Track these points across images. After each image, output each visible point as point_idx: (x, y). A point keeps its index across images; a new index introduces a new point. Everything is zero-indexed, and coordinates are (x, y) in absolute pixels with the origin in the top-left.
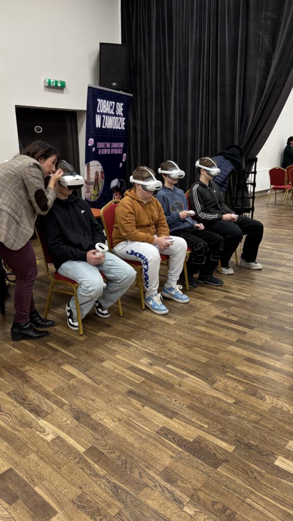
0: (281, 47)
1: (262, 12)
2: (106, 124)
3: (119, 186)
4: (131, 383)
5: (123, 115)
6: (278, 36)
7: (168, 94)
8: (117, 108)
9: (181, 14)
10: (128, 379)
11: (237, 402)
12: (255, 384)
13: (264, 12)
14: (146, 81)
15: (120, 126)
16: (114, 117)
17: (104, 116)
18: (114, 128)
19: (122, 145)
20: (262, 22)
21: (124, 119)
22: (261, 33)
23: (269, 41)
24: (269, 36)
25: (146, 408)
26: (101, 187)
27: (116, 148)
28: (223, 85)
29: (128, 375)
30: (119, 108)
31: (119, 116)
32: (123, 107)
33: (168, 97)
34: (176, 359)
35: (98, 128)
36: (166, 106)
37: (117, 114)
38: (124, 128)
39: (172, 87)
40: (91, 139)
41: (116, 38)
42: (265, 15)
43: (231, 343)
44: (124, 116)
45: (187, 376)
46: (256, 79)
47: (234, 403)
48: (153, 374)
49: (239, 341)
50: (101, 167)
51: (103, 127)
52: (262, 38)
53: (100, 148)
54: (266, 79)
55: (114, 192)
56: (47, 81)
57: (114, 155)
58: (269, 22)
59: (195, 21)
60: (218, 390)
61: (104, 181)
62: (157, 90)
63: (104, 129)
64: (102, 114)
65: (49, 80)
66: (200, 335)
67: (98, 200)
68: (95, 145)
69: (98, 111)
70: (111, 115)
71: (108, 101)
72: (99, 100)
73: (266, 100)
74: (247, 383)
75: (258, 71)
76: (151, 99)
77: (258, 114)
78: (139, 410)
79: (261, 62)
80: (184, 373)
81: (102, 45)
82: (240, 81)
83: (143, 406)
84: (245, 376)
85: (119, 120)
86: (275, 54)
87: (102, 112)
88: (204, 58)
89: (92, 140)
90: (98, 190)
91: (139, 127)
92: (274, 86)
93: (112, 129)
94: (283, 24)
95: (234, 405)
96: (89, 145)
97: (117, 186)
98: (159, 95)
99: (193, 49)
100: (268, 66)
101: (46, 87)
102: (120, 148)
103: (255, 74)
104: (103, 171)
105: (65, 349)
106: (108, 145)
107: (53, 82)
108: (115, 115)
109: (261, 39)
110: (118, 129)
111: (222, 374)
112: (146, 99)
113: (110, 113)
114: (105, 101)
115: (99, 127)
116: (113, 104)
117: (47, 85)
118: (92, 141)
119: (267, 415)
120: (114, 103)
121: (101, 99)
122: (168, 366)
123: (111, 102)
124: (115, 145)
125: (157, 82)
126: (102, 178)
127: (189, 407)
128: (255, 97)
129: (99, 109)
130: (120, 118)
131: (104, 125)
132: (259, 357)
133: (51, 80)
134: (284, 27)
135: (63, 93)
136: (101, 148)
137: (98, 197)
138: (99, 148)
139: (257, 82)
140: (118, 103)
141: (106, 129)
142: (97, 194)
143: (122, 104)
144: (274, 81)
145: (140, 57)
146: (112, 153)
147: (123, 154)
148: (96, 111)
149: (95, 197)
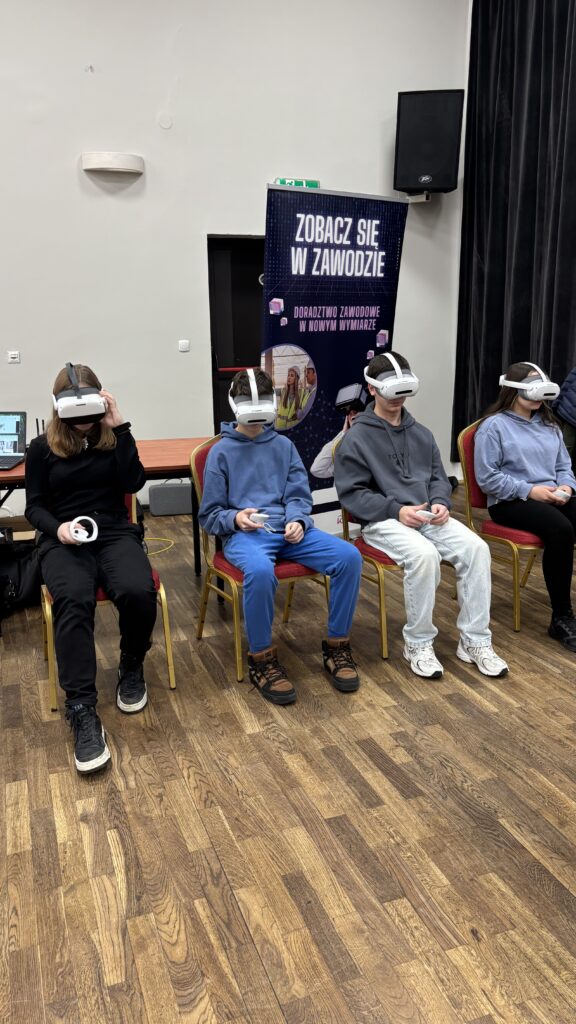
2: (323, 267)
3: (363, 400)
5: (379, 246)
8: (360, 230)
12: (222, 958)
15: (370, 270)
16: (351, 252)
17: (317, 250)
18: (349, 274)
19: (374, 311)
21: (383, 253)
26: (306, 400)
30: (366, 231)
31: (365, 248)
32: (378, 228)
34: (145, 821)
35: (298, 275)
37: (360, 243)
38: (381, 275)
40: (275, 300)
43: (309, 822)
44: (381, 248)
45: (111, 874)
47: (113, 989)
48: (60, 840)
51: (315, 273)
53: (303, 319)
55: (348, 413)
60: (125, 935)
61: (315, 389)
63: (319, 277)
64: (311, 246)
67: (295, 428)
68: (287, 313)
69: (298, 239)
70: (341, 247)
71: (330, 218)
72: (298, 215)
74: (208, 945)
80: (118, 862)
84: (228, 925)
85: (366, 257)
87: (309, 240)
89: (281, 301)
90: (297, 407)
93: (343, 278)
95: (106, 991)
96: (272, 312)
97: (357, 400)
102: (369, 318)
104: (312, 366)
106: (330, 311)
108: (354, 246)
110: (362, 277)
113: (338, 242)
114: (320, 217)
115: (302, 272)
116: (346, 224)
118: (279, 303)
120: (350, 220)
121: (306, 214)
122: (111, 833)
123: (339, 219)
124: (352, 311)
126: (311, 383)
129: (302, 235)
131: (319, 268)
136: (308, 320)
137: (297, 422)
138: (299, 319)
140: (362, 221)
142: (294, 417)
143: (378, 222)
147: (377, 331)
148: (294, 237)
149: (287, 421)
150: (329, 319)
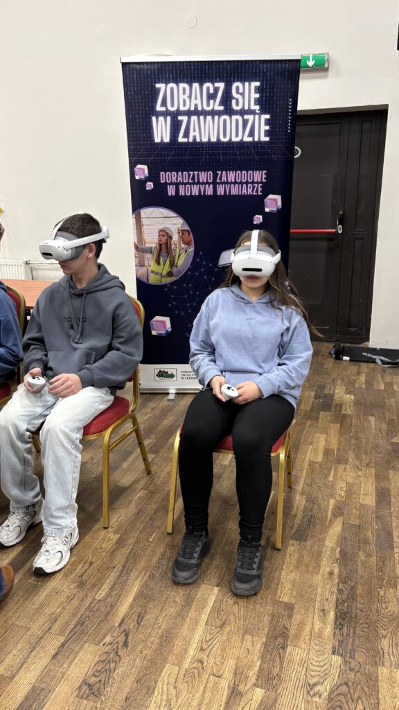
2: (192, 134)
5: (262, 108)
8: (236, 96)
15: (252, 134)
16: (225, 117)
17: (184, 119)
18: (225, 140)
19: (259, 175)
21: (265, 116)
26: (182, 259)
30: (243, 94)
31: (243, 112)
32: (258, 90)
35: (162, 143)
37: (237, 108)
38: (265, 139)
40: (139, 166)
44: (263, 111)
51: (181, 139)
53: (171, 184)
57: (228, 198)
61: (192, 249)
64: (175, 115)
68: (155, 178)
69: (159, 108)
70: (213, 113)
71: (196, 85)
72: (158, 86)
85: (245, 123)
87: (173, 109)
89: (145, 167)
90: (172, 264)
93: (219, 142)
96: (137, 178)
102: (254, 183)
104: (187, 228)
106: (203, 176)
108: (229, 111)
110: (241, 142)
113: (209, 109)
114: (184, 85)
115: (167, 140)
116: (216, 90)
118: (143, 169)
120: (221, 85)
121: (167, 82)
123: (209, 85)
124: (231, 176)
126: (188, 243)
129: (164, 103)
130: (250, 117)
131: (186, 135)
136: (177, 185)
137: (174, 278)
138: (166, 184)
140: (237, 84)
141: (195, 145)
142: (170, 274)
143: (258, 84)
146: (220, 193)
147: (265, 194)
148: (154, 107)
149: (162, 276)
150: (203, 183)
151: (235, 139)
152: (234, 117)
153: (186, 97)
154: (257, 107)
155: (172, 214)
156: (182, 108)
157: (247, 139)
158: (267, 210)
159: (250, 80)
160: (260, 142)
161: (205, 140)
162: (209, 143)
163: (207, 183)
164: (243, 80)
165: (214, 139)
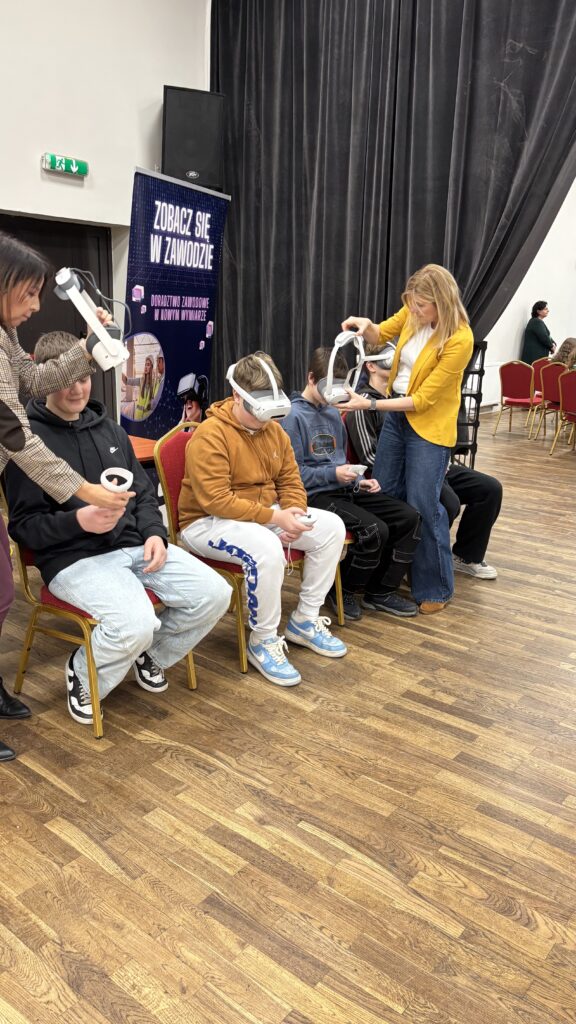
0: (543, 114)
1: (506, 42)
2: (173, 256)
3: (196, 390)
4: (214, 876)
5: (210, 239)
6: (538, 92)
7: (303, 201)
8: (198, 224)
9: (336, 37)
10: (207, 862)
11: (470, 935)
12: (507, 881)
13: (510, 41)
14: (258, 173)
15: (203, 263)
16: (191, 243)
17: (168, 239)
18: (189, 265)
19: (205, 302)
20: (507, 60)
21: (212, 247)
22: (502, 84)
23: (518, 102)
24: (519, 92)
25: (251, 950)
26: (157, 390)
27: (191, 309)
28: (420, 189)
29: (206, 852)
30: (201, 223)
31: (201, 240)
32: (210, 221)
33: (304, 207)
34: (319, 806)
35: (155, 264)
36: (299, 225)
37: (197, 235)
38: (210, 268)
39: (312, 188)
40: (137, 287)
41: (200, 79)
42: (513, 48)
43: (444, 764)
44: (212, 241)
45: (347, 856)
46: (488, 179)
47: (463, 936)
48: (267, 848)
49: (463, 758)
50: (158, 348)
51: (166, 262)
52: (505, 94)
53: (157, 308)
54: (511, 182)
55: (185, 403)
56: (49, 160)
57: (187, 323)
58: (521, 61)
59: (365, 52)
60: (420, 895)
61: (163, 378)
62: (281, 191)
63: (168, 266)
64: (164, 234)
65: (53, 159)
66: (373, 741)
67: (150, 418)
68: (147, 301)
69: (156, 227)
70: (184, 238)
71: (178, 208)
72: (157, 203)
73: (509, 224)
74: (489, 878)
75: (494, 162)
76: (269, 210)
77: (493, 249)
78: (232, 957)
79: (500, 144)
80: (341, 845)
81: (168, 90)
82: (456, 181)
83: (242, 945)
84: (484, 857)
85: (201, 248)
86: (531, 130)
87: (163, 229)
88: (381, 131)
89: (142, 288)
90: (151, 397)
91: (241, 267)
92: (526, 196)
93: (185, 268)
94: (548, 68)
95: (462, 941)
96: (134, 299)
97: (192, 390)
98: (284, 202)
99: (360, 111)
100: (517, 153)
101: (46, 171)
102: (202, 309)
103: (487, 168)
104: (162, 356)
105: (60, 776)
106: (176, 300)
107: (61, 162)
108: (193, 238)
109: (502, 98)
110: (197, 269)
111: (428, 849)
112: (258, 209)
113: (182, 233)
114: (171, 206)
115: (158, 261)
116: (188, 214)
117: (48, 167)
118: (140, 290)
119: (545, 974)
120: (191, 211)
121: (162, 201)
122: (303, 825)
123: (184, 209)
124: (189, 301)
125: (281, 174)
126: (161, 372)
127: (354, 949)
128: (486, 216)
129: (159, 223)
130: (203, 245)
131: (169, 258)
132: (512, 804)
133: (58, 158)
134: (552, 74)
135: (82, 186)
136: (160, 308)
137: (151, 412)
138: (154, 308)
139: (492, 184)
140: (199, 213)
141: (173, 268)
142: (149, 407)
143: (208, 216)
144: (527, 186)
145: (249, 122)
146: (183, 318)
147: (207, 322)
148: (152, 226)
149: (144, 411)
150: (174, 308)
151: (195, 266)
152: (196, 244)
153: (170, 218)
154: (207, 237)
155: (155, 341)
156: (170, 230)
157: (201, 267)
158: (207, 336)
159: (206, 212)
160: (207, 271)
161: (178, 264)
162: (180, 267)
163: (176, 308)
164: (202, 211)
165: (183, 264)
